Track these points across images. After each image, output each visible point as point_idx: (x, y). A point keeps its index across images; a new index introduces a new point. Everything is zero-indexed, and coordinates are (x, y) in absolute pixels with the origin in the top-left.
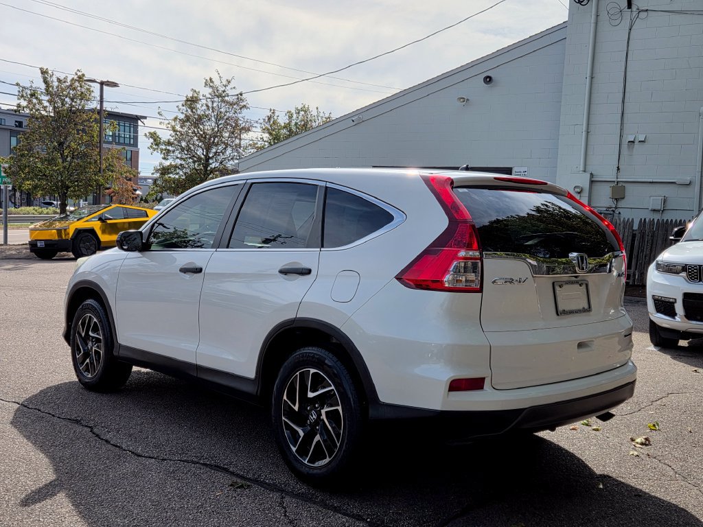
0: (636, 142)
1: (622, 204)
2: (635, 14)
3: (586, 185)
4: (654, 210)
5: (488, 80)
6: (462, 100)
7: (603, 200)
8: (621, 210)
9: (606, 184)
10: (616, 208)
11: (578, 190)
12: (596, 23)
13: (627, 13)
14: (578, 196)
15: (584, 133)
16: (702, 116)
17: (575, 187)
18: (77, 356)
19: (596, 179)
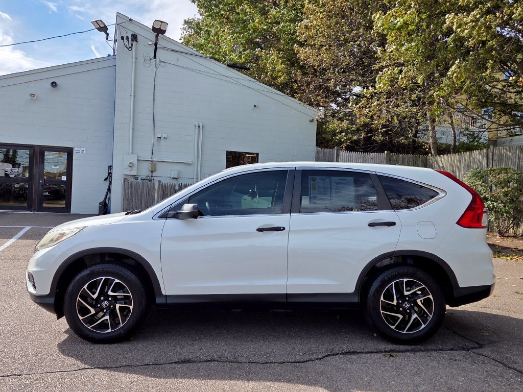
0: (162, 138)
1: (155, 174)
2: (158, 63)
3: (135, 162)
4: (174, 178)
5: (54, 84)
6: (33, 96)
7: (145, 172)
8: (153, 178)
9: (147, 162)
10: (152, 176)
11: (131, 165)
12: (136, 63)
13: (153, 61)
14: (130, 169)
15: (131, 130)
16: (197, 127)
17: (130, 163)
18: (81, 318)
19: (139, 159)
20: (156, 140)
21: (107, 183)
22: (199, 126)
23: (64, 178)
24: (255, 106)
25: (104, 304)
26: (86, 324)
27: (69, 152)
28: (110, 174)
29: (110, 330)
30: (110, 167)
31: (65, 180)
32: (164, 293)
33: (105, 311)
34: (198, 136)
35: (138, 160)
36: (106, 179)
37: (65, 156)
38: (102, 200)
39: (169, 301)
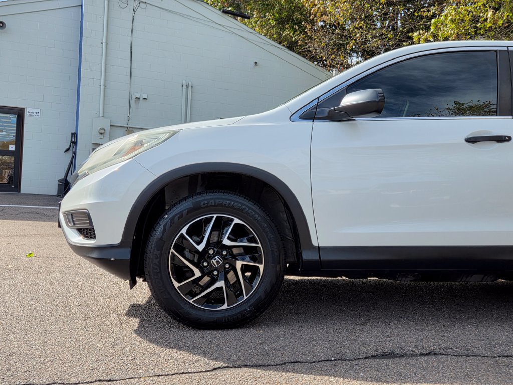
0: (141, 99)
2: (137, 3)
3: (107, 128)
5: (1, 25)
9: (123, 128)
11: (102, 131)
14: (101, 136)
15: (102, 87)
16: (184, 87)
17: (101, 129)
18: (176, 285)
19: (112, 124)
20: (133, 101)
21: (70, 154)
22: (187, 86)
23: (12, 148)
24: (256, 63)
25: (214, 262)
26: (185, 295)
27: (20, 114)
28: (74, 143)
29: (225, 307)
30: (74, 135)
31: (14, 149)
32: (315, 243)
33: (215, 273)
34: (187, 99)
35: (111, 126)
36: (67, 150)
37: (14, 119)
38: (62, 177)
39: (325, 257)
